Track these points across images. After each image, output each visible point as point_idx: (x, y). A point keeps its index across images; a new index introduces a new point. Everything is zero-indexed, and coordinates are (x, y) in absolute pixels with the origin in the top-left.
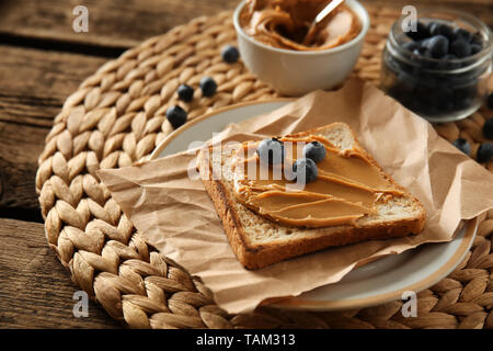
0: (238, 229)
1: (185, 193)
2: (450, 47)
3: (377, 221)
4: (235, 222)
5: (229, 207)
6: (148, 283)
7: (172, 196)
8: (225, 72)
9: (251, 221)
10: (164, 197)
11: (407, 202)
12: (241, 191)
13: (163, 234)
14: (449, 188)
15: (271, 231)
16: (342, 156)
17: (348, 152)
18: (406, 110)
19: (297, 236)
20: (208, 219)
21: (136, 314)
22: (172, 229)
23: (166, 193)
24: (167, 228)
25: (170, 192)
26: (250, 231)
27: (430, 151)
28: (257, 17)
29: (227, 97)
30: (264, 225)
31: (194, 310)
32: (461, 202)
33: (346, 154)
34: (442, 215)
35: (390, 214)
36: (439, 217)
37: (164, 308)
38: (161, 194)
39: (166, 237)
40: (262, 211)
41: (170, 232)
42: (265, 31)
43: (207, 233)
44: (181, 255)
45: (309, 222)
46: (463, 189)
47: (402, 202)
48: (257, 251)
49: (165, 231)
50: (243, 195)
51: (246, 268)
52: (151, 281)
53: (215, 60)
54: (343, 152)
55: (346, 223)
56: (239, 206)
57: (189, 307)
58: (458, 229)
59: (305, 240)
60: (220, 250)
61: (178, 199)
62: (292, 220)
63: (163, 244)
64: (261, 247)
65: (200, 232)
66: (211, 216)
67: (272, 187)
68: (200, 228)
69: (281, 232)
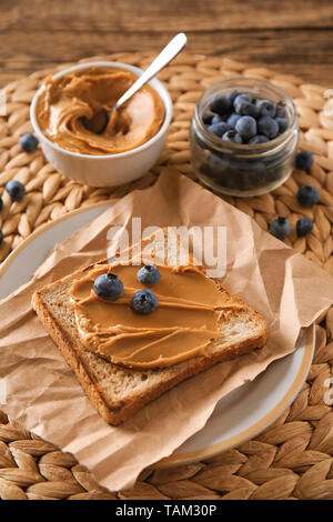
0: (95, 387)
1: (29, 345)
2: (258, 127)
3: (223, 346)
4: (90, 377)
5: (80, 361)
6: (14, 450)
7: (17, 353)
8: (27, 165)
9: (105, 371)
10: (10, 356)
11: (248, 316)
12: (89, 339)
13: (21, 403)
14: (282, 288)
15: (127, 379)
16: (176, 273)
17: (181, 268)
18: (227, 204)
19: (154, 381)
20: (60, 371)
21: (12, 491)
22: (28, 394)
23: (11, 352)
24: (22, 395)
25: (14, 350)
26: (107, 385)
27: (257, 250)
28: (56, 113)
29: (37, 197)
30: (119, 373)
31: (67, 473)
32: (298, 307)
33: (180, 270)
34: (281, 319)
35: (234, 333)
36: (278, 322)
37: (37, 477)
38: (6, 354)
39: (26, 406)
40: (114, 359)
41: (26, 399)
42: (69, 132)
43: (62, 390)
44: (46, 427)
45: (162, 363)
46: (296, 290)
47: (243, 317)
48: (119, 408)
49: (22, 400)
50: (91, 344)
51: (112, 425)
52: (17, 447)
53: (14, 150)
54: (176, 268)
55: (197, 356)
56: (89, 355)
57: (61, 470)
58: (299, 337)
59: (161, 384)
60: (81, 407)
61: (25, 355)
62: (144, 364)
63: (24, 417)
64: (122, 403)
65: (56, 390)
66: (62, 367)
67: (118, 328)
68: (55, 385)
69: (137, 378)
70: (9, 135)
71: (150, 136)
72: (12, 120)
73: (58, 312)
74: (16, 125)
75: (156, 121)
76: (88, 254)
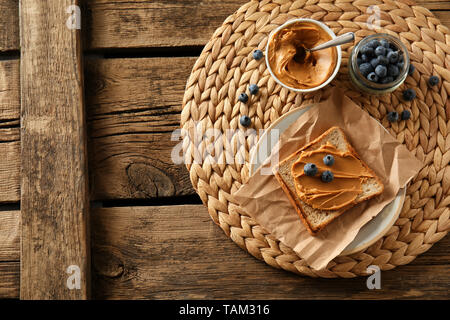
0: (306, 219)
1: (273, 194)
4: (303, 215)
5: (298, 206)
7: (268, 199)
8: (257, 68)
9: (310, 211)
10: (265, 201)
11: (375, 181)
12: (302, 196)
13: (273, 225)
15: (319, 215)
16: (342, 157)
17: (344, 154)
19: (331, 217)
20: (288, 207)
22: (275, 220)
23: (265, 199)
26: (311, 218)
27: (382, 143)
30: (316, 212)
33: (344, 156)
35: (368, 190)
40: (314, 206)
42: (287, 73)
43: (290, 217)
44: (286, 238)
45: (335, 208)
47: (373, 182)
48: (317, 231)
49: (273, 223)
50: (304, 199)
51: (312, 235)
53: (249, 57)
54: (342, 155)
55: (351, 204)
56: (302, 203)
59: (335, 218)
61: (272, 200)
62: (327, 208)
64: (318, 228)
65: (287, 217)
66: (289, 205)
67: (315, 190)
68: (287, 214)
69: (324, 215)
70: (245, 45)
71: (329, 75)
72: (247, 34)
73: (286, 178)
74: (249, 39)
75: (332, 64)
76: (297, 139)
